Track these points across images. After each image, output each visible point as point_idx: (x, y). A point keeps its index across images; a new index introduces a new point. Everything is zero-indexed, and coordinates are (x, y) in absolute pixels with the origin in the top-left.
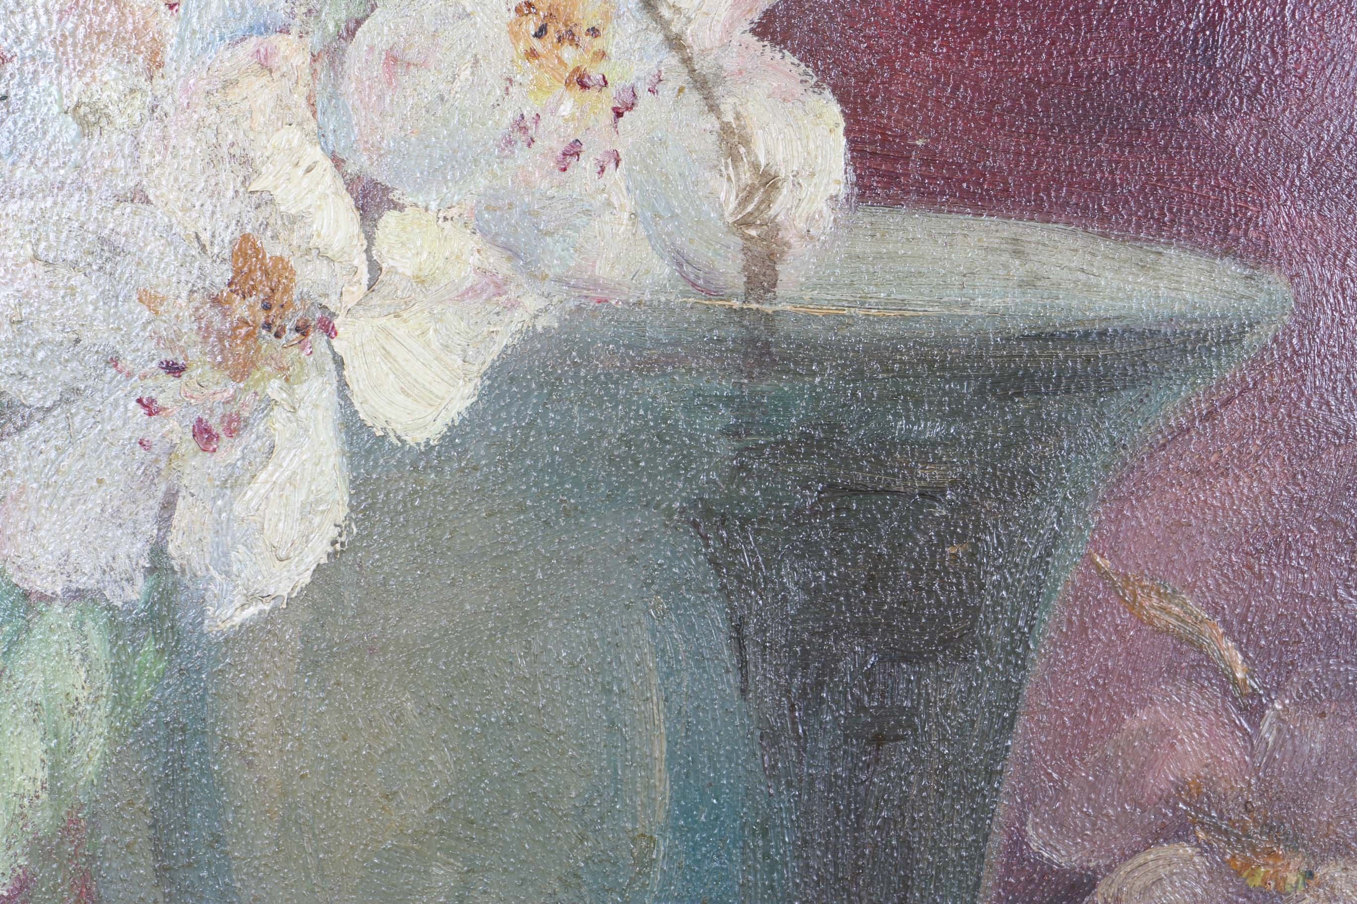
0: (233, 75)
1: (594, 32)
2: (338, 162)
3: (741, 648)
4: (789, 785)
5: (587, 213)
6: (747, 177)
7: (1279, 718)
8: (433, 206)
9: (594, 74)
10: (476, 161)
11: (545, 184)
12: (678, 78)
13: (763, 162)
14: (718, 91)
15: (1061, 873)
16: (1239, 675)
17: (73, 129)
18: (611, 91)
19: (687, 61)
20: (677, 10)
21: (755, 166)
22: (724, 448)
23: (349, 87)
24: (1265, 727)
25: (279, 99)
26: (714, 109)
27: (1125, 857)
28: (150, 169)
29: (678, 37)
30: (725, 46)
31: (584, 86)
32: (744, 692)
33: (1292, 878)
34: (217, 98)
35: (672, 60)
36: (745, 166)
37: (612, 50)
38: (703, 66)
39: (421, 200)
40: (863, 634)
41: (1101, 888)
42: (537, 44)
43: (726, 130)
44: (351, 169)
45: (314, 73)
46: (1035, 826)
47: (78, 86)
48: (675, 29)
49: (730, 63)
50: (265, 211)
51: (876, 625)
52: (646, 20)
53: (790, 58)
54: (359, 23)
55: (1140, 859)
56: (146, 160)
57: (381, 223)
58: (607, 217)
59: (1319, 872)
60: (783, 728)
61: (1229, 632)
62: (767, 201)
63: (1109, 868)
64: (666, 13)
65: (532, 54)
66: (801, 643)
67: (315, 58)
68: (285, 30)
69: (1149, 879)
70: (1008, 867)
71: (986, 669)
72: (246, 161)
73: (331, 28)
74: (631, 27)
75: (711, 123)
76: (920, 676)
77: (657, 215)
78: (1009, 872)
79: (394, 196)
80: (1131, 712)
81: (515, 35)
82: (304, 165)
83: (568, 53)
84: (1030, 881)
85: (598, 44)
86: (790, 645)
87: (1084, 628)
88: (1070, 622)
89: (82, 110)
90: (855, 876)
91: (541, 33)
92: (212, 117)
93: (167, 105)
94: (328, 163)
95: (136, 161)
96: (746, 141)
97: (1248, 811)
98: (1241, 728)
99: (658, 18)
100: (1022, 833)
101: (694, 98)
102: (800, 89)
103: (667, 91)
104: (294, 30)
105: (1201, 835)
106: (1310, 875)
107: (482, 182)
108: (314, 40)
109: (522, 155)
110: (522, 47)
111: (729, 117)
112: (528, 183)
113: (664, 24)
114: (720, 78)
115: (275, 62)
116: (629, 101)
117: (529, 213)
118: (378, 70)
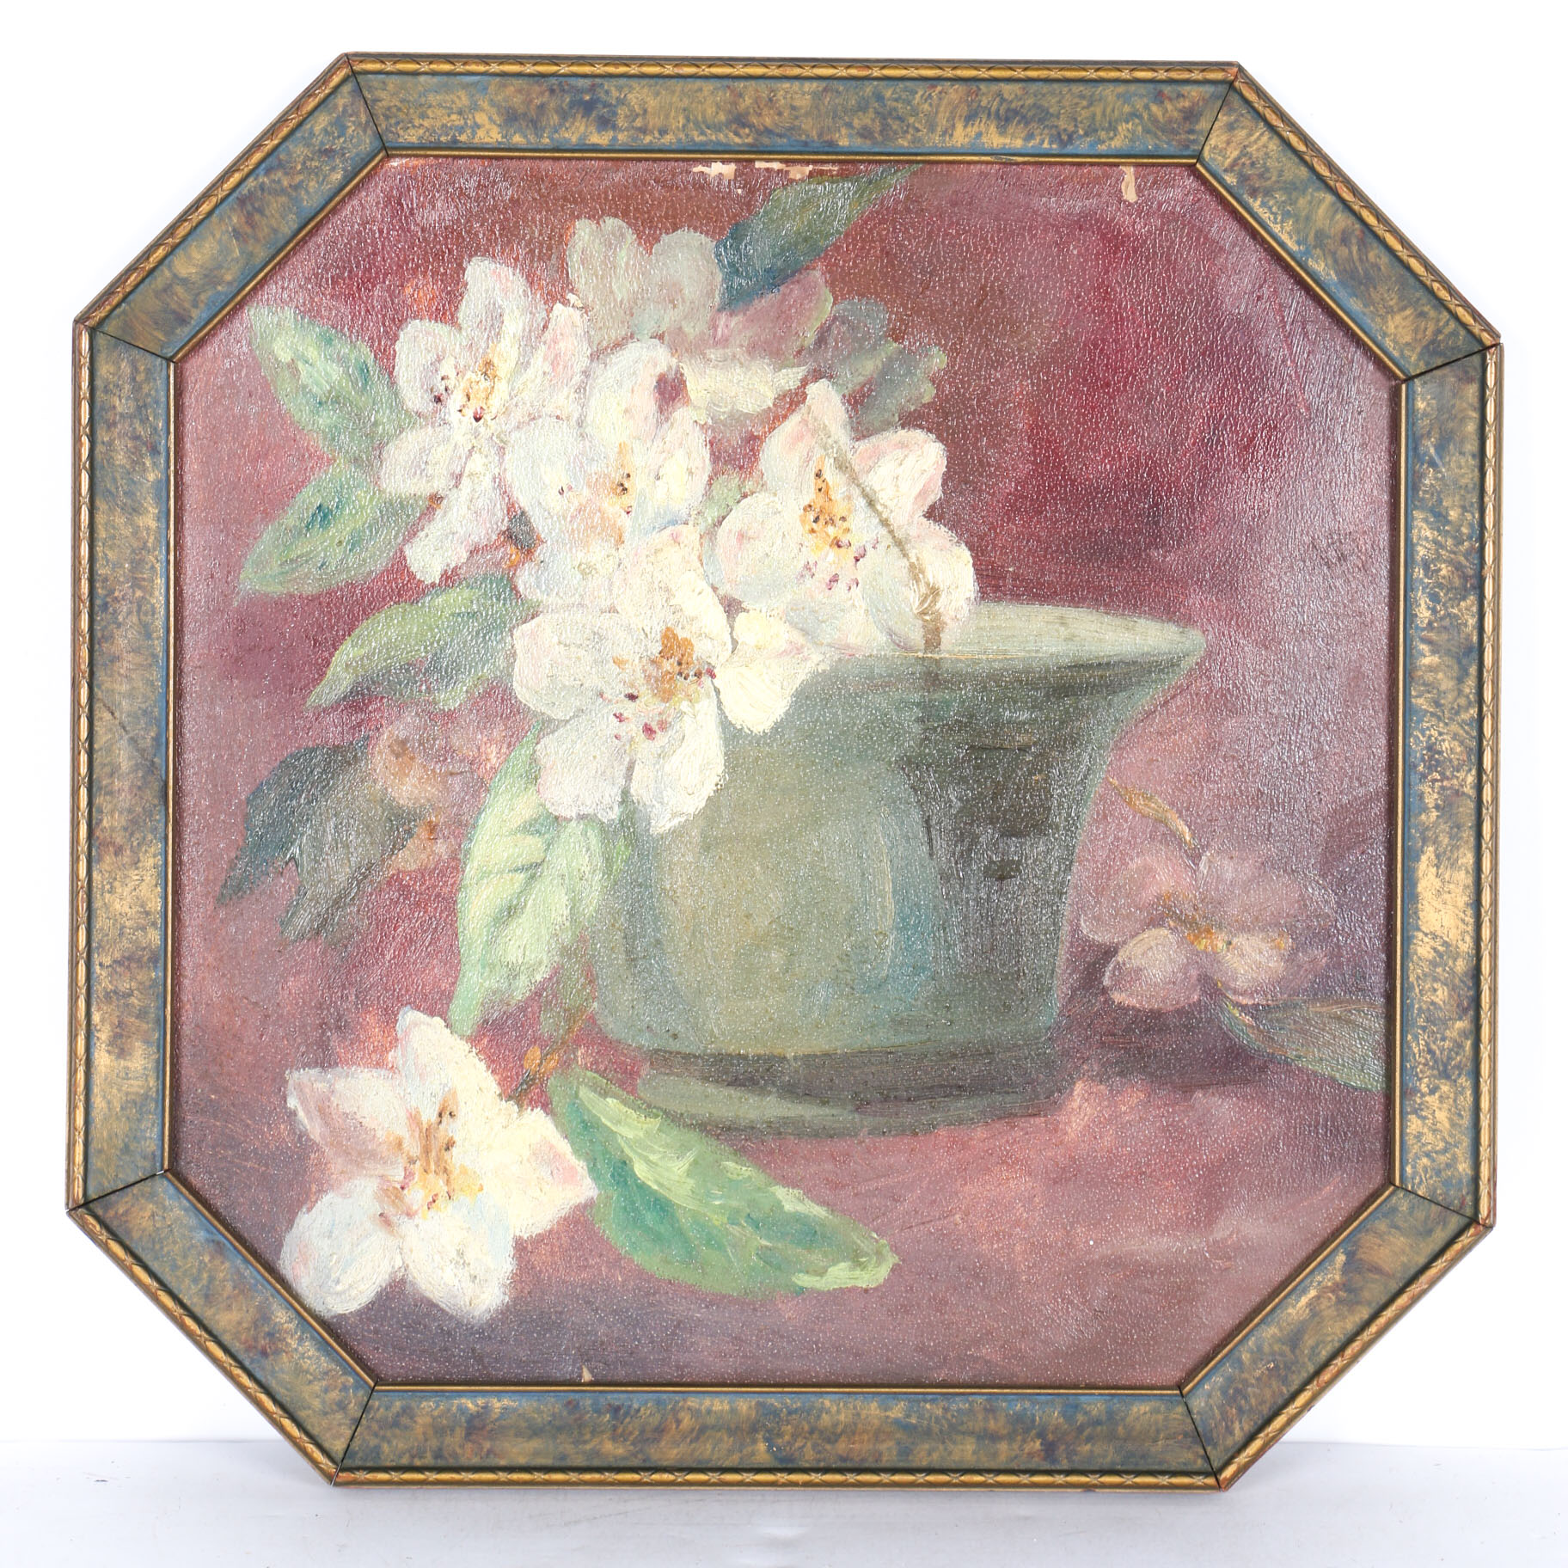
0: (659, 547)
1: (843, 519)
2: (715, 589)
3: (929, 832)
4: (956, 903)
5: (843, 610)
6: (923, 590)
7: (1210, 861)
8: (764, 610)
9: (844, 540)
10: (785, 586)
11: (821, 596)
12: (889, 540)
13: (931, 581)
14: (908, 547)
15: (1099, 946)
16: (1188, 838)
17: (579, 576)
18: (853, 548)
19: (891, 532)
20: (886, 507)
21: (928, 584)
22: (916, 729)
23: (719, 551)
24: (1201, 866)
25: (683, 557)
26: (905, 555)
27: (1132, 937)
28: (618, 595)
29: (886, 520)
30: (910, 524)
31: (839, 546)
32: (931, 855)
33: (1220, 945)
34: (652, 559)
35: (884, 531)
36: (922, 585)
37: (853, 527)
38: (899, 534)
39: (757, 606)
40: (991, 823)
41: (1121, 953)
42: (815, 526)
43: (912, 566)
44: (721, 592)
45: (701, 544)
46: (1085, 921)
47: (580, 555)
48: (884, 516)
49: (913, 532)
50: (678, 615)
51: (998, 818)
52: (870, 512)
53: (944, 529)
54: (724, 518)
55: (1140, 937)
56: (615, 590)
57: (737, 619)
58: (853, 612)
59: (1235, 941)
60: (952, 874)
61: (1181, 816)
62: (934, 601)
63: (1125, 942)
64: (879, 507)
65: (813, 531)
66: (960, 828)
67: (701, 537)
68: (686, 523)
69: (1145, 947)
70: (1071, 943)
71: (1056, 839)
72: (667, 590)
73: (710, 521)
74: (863, 516)
75: (905, 563)
76: (1022, 844)
77: (878, 610)
78: (1072, 946)
79: (744, 605)
80: (1132, 859)
81: (803, 522)
82: (697, 591)
83: (831, 530)
84: (1083, 950)
85: (845, 525)
86: (954, 830)
87: (1105, 817)
88: (1098, 814)
89: (583, 566)
90: (992, 949)
91: (816, 520)
92: (650, 568)
93: (626, 562)
94: (710, 590)
95: (610, 591)
96: (922, 572)
97: (1196, 910)
98: (1190, 866)
99: (876, 511)
100: (1078, 925)
101: (895, 550)
102: (949, 544)
103: (881, 547)
104: (691, 523)
105: (1172, 924)
106: (1230, 943)
107: (789, 597)
108: (702, 527)
109: (809, 582)
110: (808, 527)
111: (913, 560)
112: (812, 597)
113: (879, 514)
114: (908, 540)
115: (681, 539)
116: (862, 552)
117: (813, 611)
118: (734, 541)
